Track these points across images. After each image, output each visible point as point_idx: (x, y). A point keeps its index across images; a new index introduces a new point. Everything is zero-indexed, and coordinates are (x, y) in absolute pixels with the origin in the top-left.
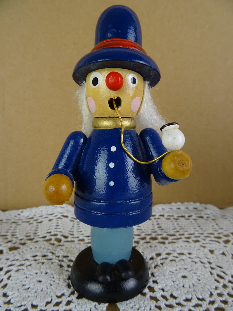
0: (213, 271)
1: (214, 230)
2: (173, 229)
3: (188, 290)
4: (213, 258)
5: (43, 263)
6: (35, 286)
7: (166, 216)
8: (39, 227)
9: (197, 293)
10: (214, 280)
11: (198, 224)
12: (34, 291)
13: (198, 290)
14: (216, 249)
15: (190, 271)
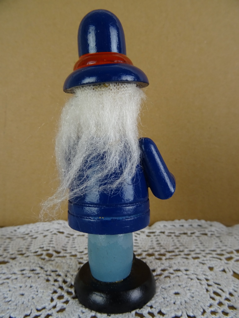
0: (210, 288)
1: (217, 246)
2: (173, 246)
3: (178, 307)
4: (211, 275)
5: (29, 277)
6: (17, 299)
7: (166, 233)
8: (33, 242)
9: (188, 310)
10: (209, 297)
11: (200, 241)
12: (15, 303)
13: (190, 307)
14: (216, 266)
15: (184, 287)
